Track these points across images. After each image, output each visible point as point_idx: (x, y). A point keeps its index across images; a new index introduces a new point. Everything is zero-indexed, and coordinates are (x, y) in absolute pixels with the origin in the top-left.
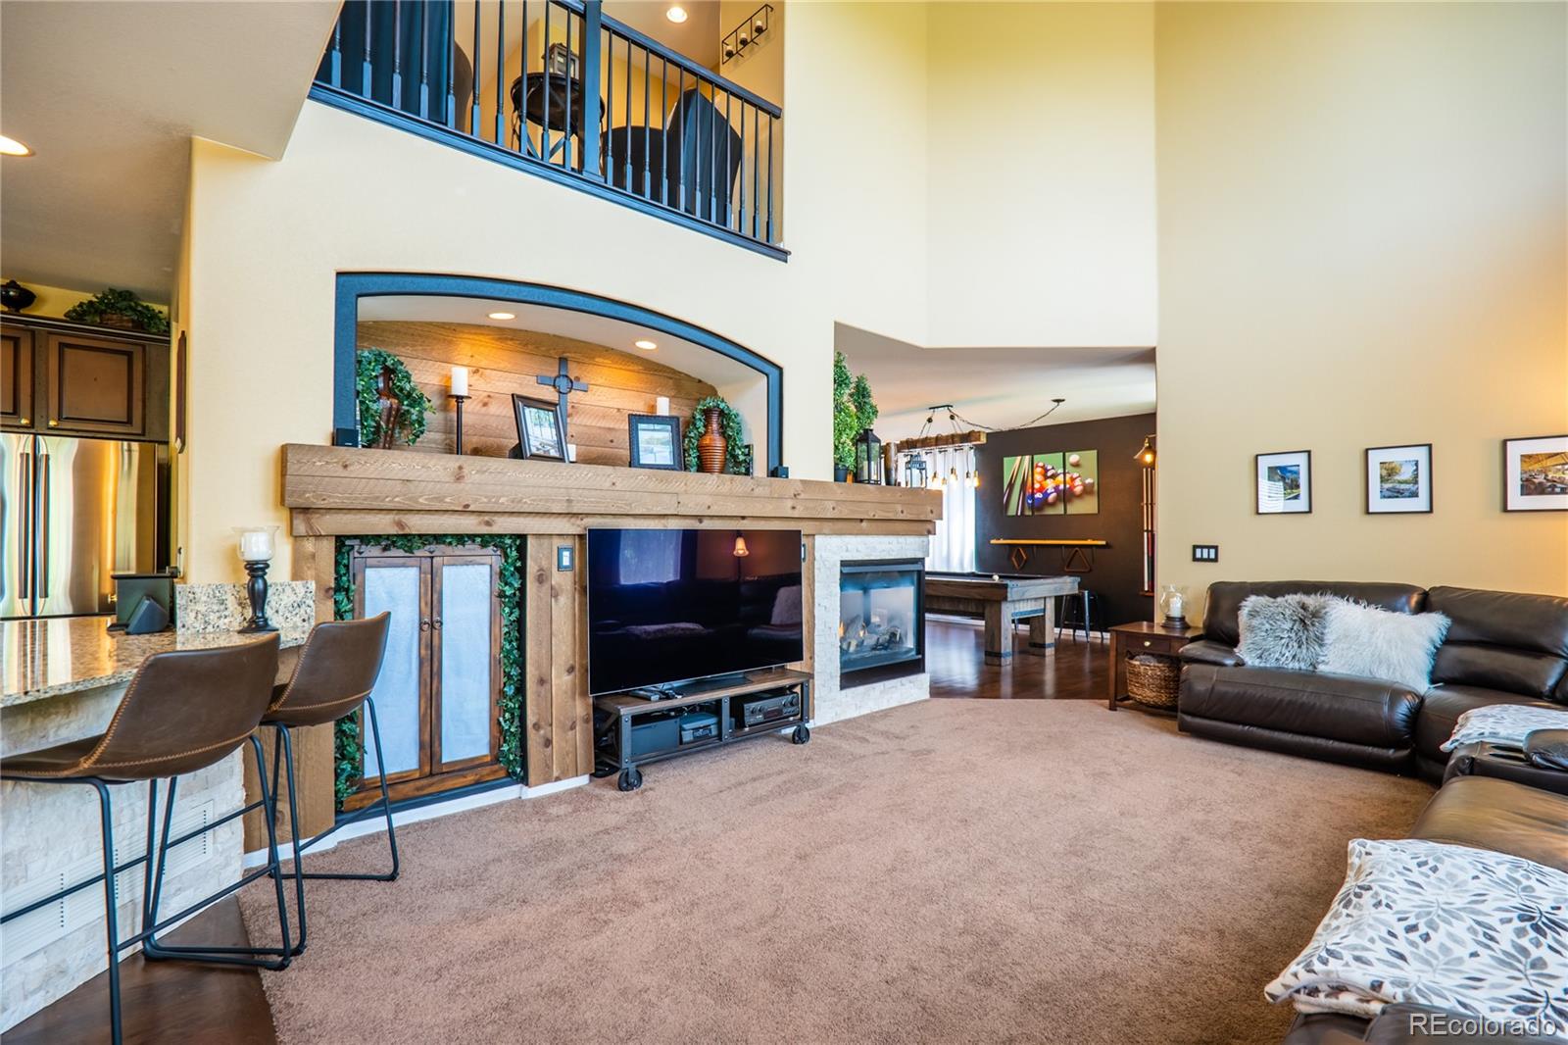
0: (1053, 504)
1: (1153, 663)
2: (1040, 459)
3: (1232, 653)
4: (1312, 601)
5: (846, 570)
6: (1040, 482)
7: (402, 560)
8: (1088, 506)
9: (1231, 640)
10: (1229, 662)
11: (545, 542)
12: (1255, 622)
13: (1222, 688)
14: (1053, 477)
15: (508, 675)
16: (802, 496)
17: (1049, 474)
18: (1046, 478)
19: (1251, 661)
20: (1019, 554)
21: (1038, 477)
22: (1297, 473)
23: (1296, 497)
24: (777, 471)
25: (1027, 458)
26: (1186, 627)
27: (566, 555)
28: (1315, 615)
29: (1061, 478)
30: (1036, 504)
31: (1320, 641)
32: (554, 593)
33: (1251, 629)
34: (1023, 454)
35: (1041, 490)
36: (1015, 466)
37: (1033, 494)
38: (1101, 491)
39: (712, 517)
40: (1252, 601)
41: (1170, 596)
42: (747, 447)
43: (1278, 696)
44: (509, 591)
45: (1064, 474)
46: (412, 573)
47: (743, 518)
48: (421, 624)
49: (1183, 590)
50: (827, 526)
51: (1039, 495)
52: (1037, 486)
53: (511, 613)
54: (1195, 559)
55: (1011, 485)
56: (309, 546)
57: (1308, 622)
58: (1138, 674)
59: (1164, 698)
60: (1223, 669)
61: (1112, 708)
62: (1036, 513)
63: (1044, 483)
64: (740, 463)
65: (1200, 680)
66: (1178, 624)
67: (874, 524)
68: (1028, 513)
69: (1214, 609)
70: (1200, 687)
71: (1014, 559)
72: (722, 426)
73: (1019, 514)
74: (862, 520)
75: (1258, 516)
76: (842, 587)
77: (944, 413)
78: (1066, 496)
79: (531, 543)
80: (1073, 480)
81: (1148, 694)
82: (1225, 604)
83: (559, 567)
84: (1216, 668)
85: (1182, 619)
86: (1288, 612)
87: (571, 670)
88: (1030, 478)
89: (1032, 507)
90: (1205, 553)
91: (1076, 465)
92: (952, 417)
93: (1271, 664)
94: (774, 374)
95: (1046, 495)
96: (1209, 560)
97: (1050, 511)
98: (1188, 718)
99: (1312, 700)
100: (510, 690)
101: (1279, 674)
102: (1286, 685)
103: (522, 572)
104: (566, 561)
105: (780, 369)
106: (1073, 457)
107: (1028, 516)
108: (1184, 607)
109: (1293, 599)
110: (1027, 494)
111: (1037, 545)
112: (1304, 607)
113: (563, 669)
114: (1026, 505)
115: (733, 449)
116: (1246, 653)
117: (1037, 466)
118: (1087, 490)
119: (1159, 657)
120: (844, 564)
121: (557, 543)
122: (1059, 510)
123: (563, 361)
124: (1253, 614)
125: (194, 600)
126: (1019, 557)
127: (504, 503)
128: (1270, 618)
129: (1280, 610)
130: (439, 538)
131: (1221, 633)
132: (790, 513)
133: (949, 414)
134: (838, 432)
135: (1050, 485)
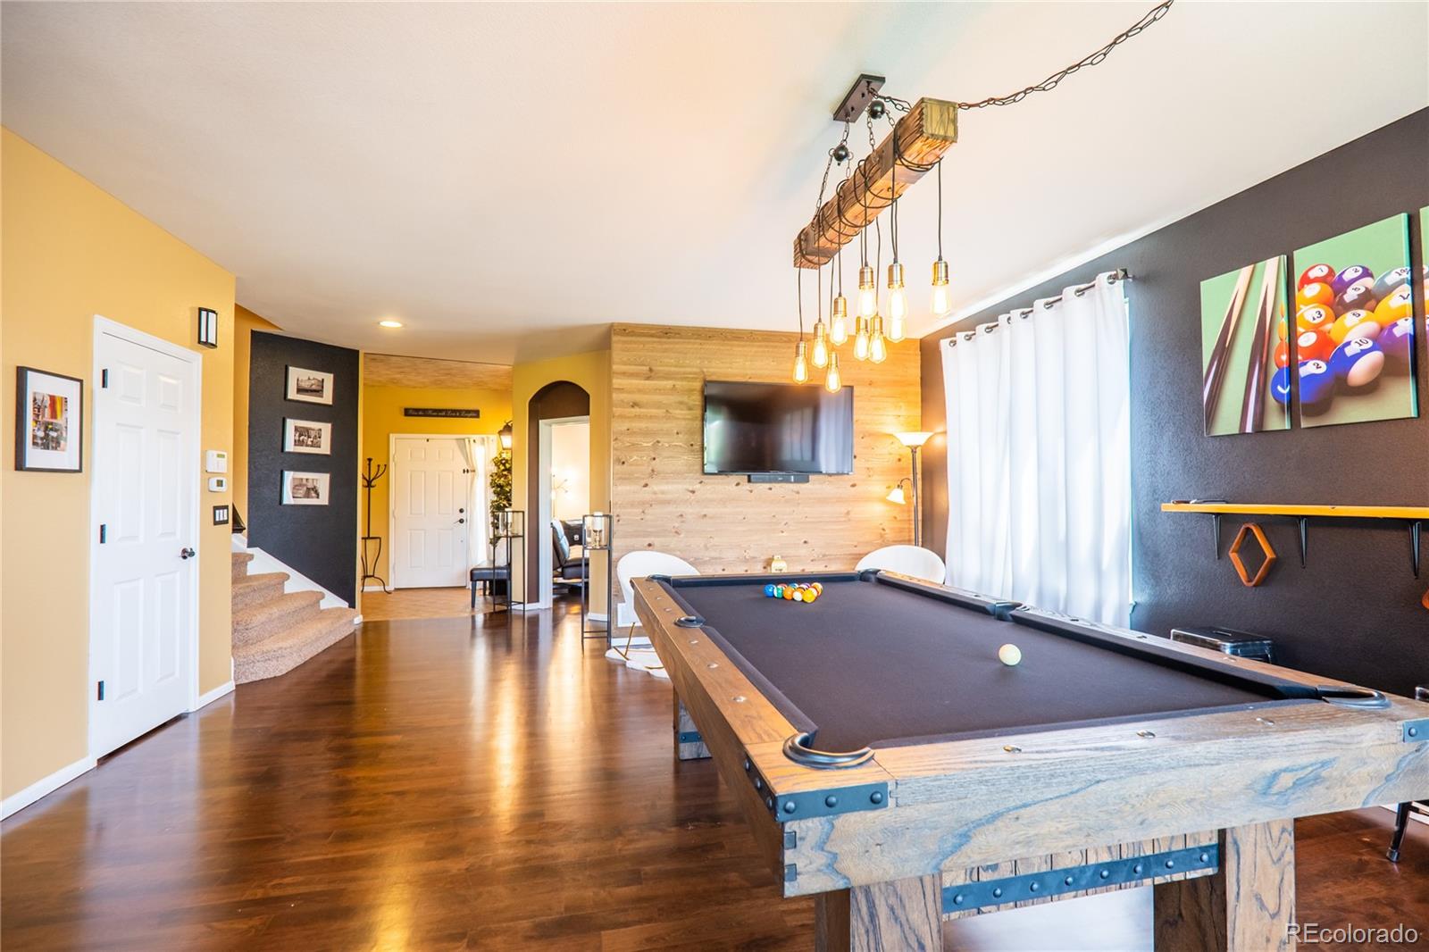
0: (1370, 389)
2: (1313, 258)
6: (1316, 328)
14: (1371, 301)
17: (1355, 294)
18: (1342, 308)
20: (1249, 539)
21: (1309, 313)
25: (1271, 266)
29: (1399, 300)
30: (1303, 398)
34: (1254, 257)
35: (1325, 348)
36: (1233, 297)
37: (1293, 365)
51: (1310, 368)
52: (1307, 340)
55: (1224, 352)
62: (1304, 424)
63: (1333, 326)
68: (1279, 423)
71: (1234, 556)
73: (1249, 429)
88: (1283, 321)
89: (1291, 407)
95: (1341, 361)
97: (1359, 412)
107: (1281, 433)
110: (1274, 370)
111: (1312, 521)
114: (1273, 401)
117: (1306, 280)
122: (1400, 398)
126: (1249, 549)
135: (1358, 329)
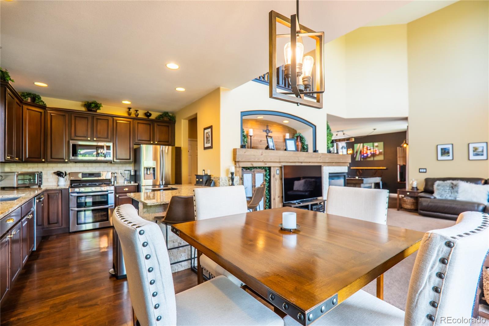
0: (370, 157)
1: (409, 198)
2: (365, 145)
3: (433, 196)
4: (455, 182)
5: (330, 175)
7: (249, 172)
8: (381, 158)
9: (432, 192)
10: (432, 197)
11: (274, 168)
12: (439, 187)
13: (431, 204)
14: (370, 149)
15: (267, 198)
16: (322, 157)
17: (369, 149)
18: (367, 150)
19: (438, 197)
20: (359, 171)
21: (365, 150)
22: (449, 150)
23: (449, 156)
24: (315, 151)
25: (362, 144)
26: (418, 189)
27: (278, 171)
28: (456, 185)
29: (372, 150)
31: (457, 192)
32: (276, 180)
33: (438, 189)
34: (360, 143)
36: (358, 147)
37: (363, 155)
38: (385, 153)
39: (304, 162)
40: (437, 182)
41: (413, 182)
42: (307, 145)
43: (446, 205)
44: (267, 179)
45: (373, 149)
46: (251, 175)
47: (310, 162)
48: (252, 186)
49: (417, 180)
50: (326, 164)
51: (365, 155)
52: (365, 152)
53: (267, 184)
54: (420, 172)
55: (357, 152)
56: (238, 169)
57: (453, 187)
58: (405, 202)
59: (413, 207)
60: (431, 199)
61: (398, 210)
62: (364, 160)
63: (367, 152)
64: (305, 149)
65: (424, 202)
66: (415, 189)
67: (336, 164)
68: (362, 160)
69: (426, 185)
70: (425, 204)
71: (358, 173)
72: (300, 140)
73: (359, 160)
74: (333, 163)
75: (438, 161)
76: (329, 179)
77: (342, 133)
78: (374, 155)
79: (272, 168)
80: (376, 150)
81: (408, 207)
82: (430, 183)
83: (277, 174)
84: (429, 199)
85: (416, 188)
86: (448, 185)
87: (279, 197)
88: (363, 150)
89: (363, 158)
90: (422, 170)
91: (377, 146)
92: (344, 134)
93: (444, 198)
94: (314, 127)
95: (368, 155)
96: (424, 172)
97: (369, 159)
98: (422, 212)
99: (456, 206)
100: (267, 201)
101: (446, 200)
102: (449, 203)
103: (270, 175)
104: (278, 173)
105: (315, 126)
106: (376, 144)
107: (362, 161)
108: (417, 184)
109: (449, 182)
111: (365, 169)
112: (452, 184)
113: (278, 197)
114: (362, 158)
115: (304, 146)
116: (437, 195)
117: (365, 147)
118: (380, 153)
119: (411, 197)
120: (330, 173)
121: (277, 168)
122: (372, 159)
123: (267, 126)
124: (438, 185)
125: (222, 180)
127: (269, 160)
128: (443, 186)
129: (446, 184)
130: (256, 168)
131: (429, 190)
132: (319, 161)
133: (343, 133)
134: (328, 141)
135: (369, 152)
